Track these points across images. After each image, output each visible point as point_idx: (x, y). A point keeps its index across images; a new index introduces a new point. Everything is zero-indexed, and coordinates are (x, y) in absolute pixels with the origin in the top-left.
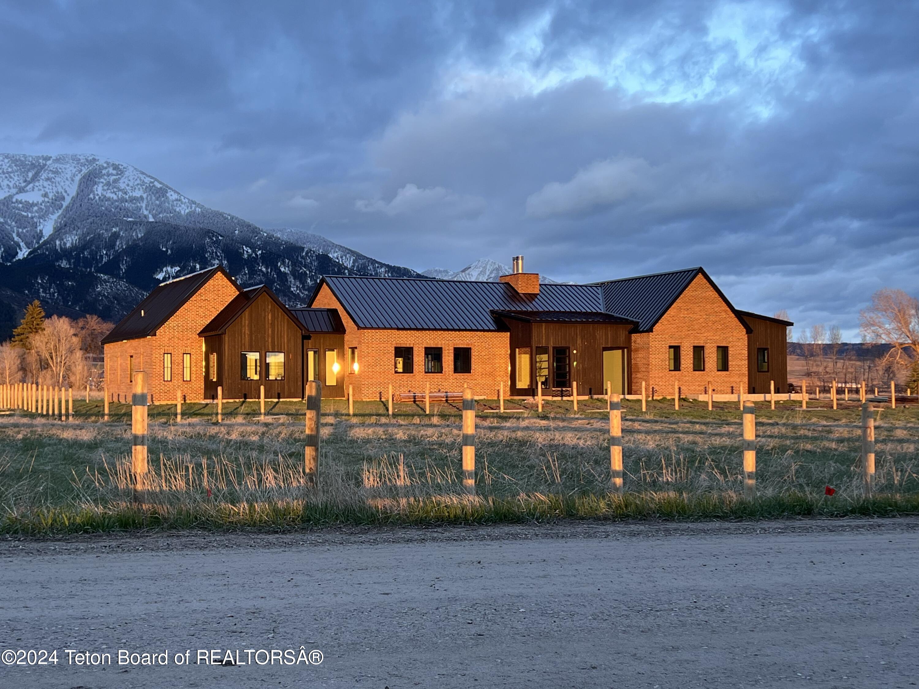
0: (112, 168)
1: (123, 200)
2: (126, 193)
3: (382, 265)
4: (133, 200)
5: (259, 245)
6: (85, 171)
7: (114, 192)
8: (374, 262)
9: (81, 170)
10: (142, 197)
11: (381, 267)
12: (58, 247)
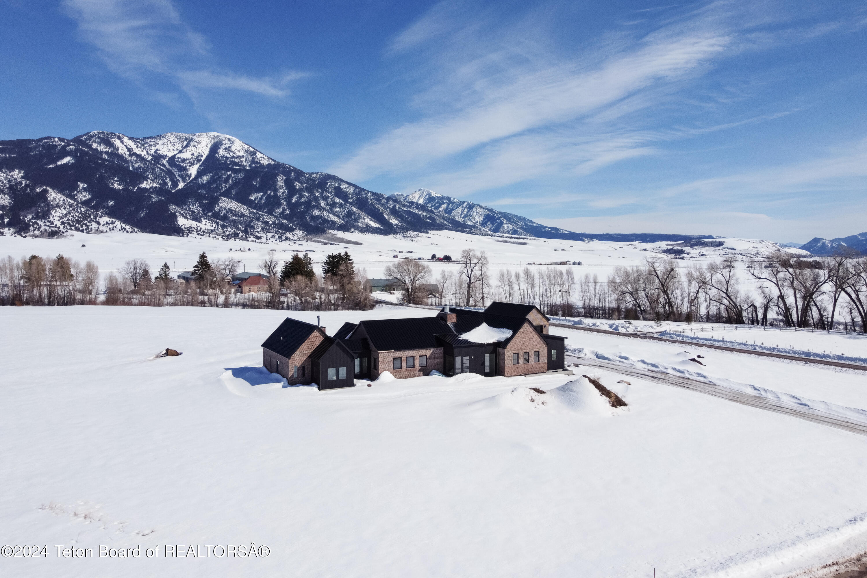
0: (227, 140)
1: (234, 157)
2: (234, 153)
3: (368, 192)
4: (238, 157)
5: (304, 181)
6: (213, 141)
7: (229, 153)
8: (364, 190)
9: (211, 142)
10: (243, 156)
11: (369, 193)
12: (199, 182)
